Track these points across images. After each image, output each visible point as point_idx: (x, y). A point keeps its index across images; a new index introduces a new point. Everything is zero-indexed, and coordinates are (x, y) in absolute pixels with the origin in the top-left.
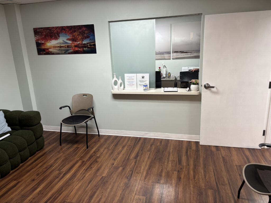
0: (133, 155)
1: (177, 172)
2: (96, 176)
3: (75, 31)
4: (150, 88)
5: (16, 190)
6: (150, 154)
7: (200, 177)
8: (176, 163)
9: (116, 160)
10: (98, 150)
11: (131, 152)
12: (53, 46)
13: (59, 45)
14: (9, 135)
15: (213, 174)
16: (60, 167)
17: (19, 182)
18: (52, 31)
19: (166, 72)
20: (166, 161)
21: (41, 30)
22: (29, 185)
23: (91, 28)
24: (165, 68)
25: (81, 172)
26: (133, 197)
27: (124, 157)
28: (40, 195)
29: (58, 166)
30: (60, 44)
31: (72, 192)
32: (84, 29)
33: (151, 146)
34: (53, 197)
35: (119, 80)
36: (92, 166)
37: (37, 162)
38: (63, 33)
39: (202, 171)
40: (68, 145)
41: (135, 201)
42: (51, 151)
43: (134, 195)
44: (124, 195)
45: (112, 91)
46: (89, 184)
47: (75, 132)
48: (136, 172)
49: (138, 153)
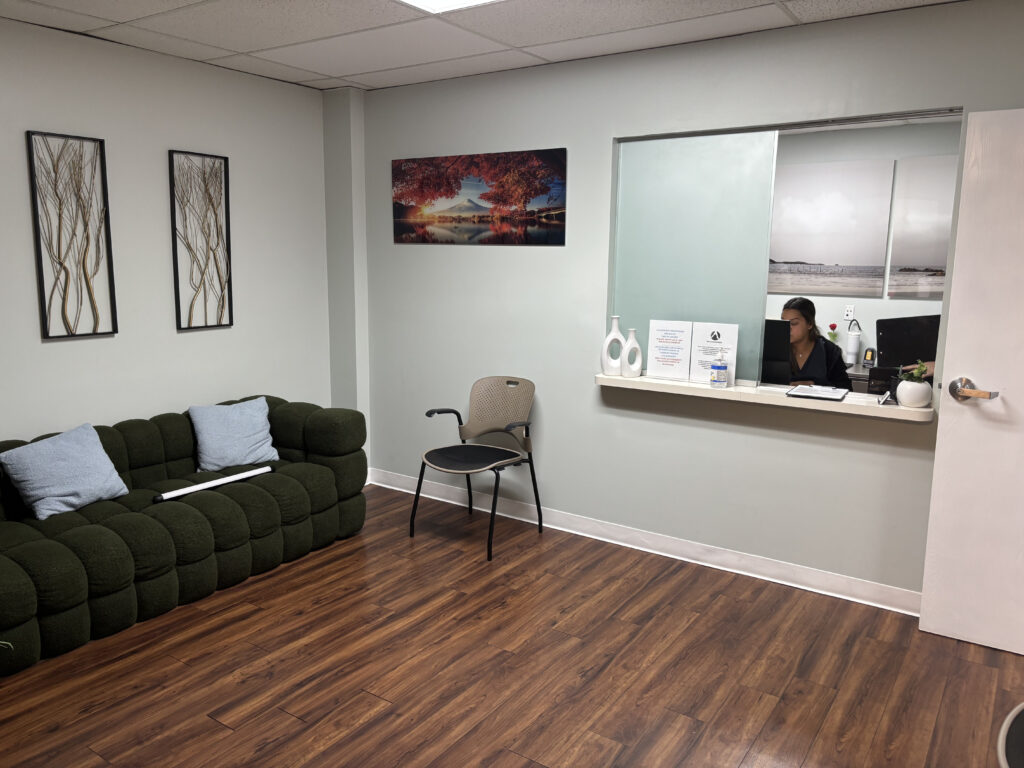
0: (635, 610)
1: (778, 699)
2: (483, 646)
3: (507, 171)
4: (739, 381)
5: (244, 629)
6: (696, 621)
7: (869, 736)
8: (789, 670)
9: (568, 613)
10: (520, 571)
11: (631, 599)
12: (440, 217)
13: (455, 215)
14: (267, 469)
15: (928, 739)
16: (385, 597)
17: (260, 610)
18: (442, 170)
19: (860, 345)
20: (750, 656)
21: (411, 165)
22: (284, 622)
23: (555, 161)
24: (856, 327)
25: (441, 623)
26: (579, 734)
27: (601, 609)
28: (303, 656)
29: (382, 593)
30: (460, 209)
31: (393, 669)
32: (536, 163)
33: (714, 596)
34: (336, 671)
35: (627, 339)
36: (483, 614)
37: (326, 567)
38: (471, 176)
39: (886, 719)
40: (434, 538)
41: (580, 746)
42: (377, 547)
43: (584, 728)
44: (551, 720)
45: (600, 376)
46: (453, 662)
47: (467, 506)
48: (622, 663)
49: (657, 607)
